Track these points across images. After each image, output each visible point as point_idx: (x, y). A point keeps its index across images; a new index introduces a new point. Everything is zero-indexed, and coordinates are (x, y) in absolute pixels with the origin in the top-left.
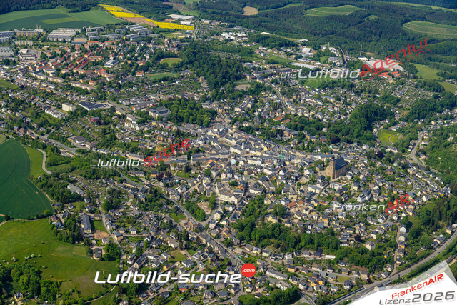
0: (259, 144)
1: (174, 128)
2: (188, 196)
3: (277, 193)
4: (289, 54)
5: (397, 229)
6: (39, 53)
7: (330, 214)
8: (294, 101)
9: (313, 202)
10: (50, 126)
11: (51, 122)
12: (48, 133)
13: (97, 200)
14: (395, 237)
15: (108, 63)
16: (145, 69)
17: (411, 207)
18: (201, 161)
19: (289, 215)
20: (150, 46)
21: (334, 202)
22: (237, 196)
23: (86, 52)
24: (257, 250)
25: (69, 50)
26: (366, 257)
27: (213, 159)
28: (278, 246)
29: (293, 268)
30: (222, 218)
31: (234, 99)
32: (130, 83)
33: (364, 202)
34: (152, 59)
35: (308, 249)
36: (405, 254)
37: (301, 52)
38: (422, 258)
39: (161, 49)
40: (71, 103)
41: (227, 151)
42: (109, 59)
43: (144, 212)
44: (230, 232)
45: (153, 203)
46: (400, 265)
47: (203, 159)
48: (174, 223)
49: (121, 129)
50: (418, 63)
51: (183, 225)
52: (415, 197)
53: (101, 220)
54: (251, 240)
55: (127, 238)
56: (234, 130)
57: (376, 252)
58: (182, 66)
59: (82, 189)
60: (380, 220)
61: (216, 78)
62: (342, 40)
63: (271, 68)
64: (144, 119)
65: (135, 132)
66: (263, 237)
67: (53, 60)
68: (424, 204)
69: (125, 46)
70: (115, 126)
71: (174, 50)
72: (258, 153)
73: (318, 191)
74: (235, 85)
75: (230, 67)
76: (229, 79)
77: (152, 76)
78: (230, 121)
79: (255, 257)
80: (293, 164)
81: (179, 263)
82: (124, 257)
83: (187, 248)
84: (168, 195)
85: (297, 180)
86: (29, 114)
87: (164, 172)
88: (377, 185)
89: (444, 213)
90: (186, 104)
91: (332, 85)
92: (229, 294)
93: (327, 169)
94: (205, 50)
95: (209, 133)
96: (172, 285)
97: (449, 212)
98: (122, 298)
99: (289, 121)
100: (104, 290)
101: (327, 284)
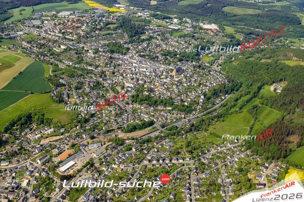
1: (110, 55)
2: (113, 84)
3: (150, 83)
4: (167, 22)
6: (53, 23)
7: (172, 91)
8: (166, 43)
9: (165, 86)
10: (55, 55)
11: (56, 53)
12: (54, 58)
13: (72, 86)
15: (84, 27)
17: (208, 87)
18: (119, 70)
19: (154, 91)
20: (104, 19)
21: (174, 86)
22: (133, 84)
23: (74, 22)
24: (139, 106)
25: (66, 22)
26: (184, 108)
27: (125, 68)
28: (148, 104)
29: (153, 113)
31: (139, 43)
32: (92, 36)
33: (187, 86)
34: (104, 25)
35: (160, 105)
36: (202, 107)
37: (173, 21)
38: (209, 109)
39: (108, 20)
40: (65, 45)
42: (84, 25)
43: (92, 91)
44: (128, 99)
45: (96, 87)
46: (199, 111)
47: (121, 69)
48: (104, 95)
49: (86, 56)
50: (227, 26)
51: (108, 96)
52: (211, 83)
53: (72, 94)
54: (137, 102)
55: (83, 101)
56: (136, 56)
57: (189, 106)
58: (117, 28)
59: (66, 81)
60: (193, 93)
61: (131, 33)
62: (194, 15)
63: (158, 29)
64: (96, 52)
65: (92, 57)
66: (141, 100)
67: (59, 26)
68: (214, 86)
69: (92, 19)
70: (83, 55)
71: (114, 21)
72: (145, 66)
73: (168, 81)
74: (140, 37)
75: (139, 28)
76: (138, 34)
77: (102, 33)
78: (135, 52)
79: (138, 109)
81: (104, 111)
83: (109, 105)
84: (104, 84)
85: (160, 77)
86: (46, 50)
87: (103, 74)
89: (222, 90)
90: (116, 45)
91: (185, 36)
92: (124, 123)
93: (173, 72)
94: (129, 21)
95: (125, 58)
96: (100, 120)
97: (224, 90)
98: (79, 125)
99: (162, 52)
100: (71, 121)
101: (166, 119)
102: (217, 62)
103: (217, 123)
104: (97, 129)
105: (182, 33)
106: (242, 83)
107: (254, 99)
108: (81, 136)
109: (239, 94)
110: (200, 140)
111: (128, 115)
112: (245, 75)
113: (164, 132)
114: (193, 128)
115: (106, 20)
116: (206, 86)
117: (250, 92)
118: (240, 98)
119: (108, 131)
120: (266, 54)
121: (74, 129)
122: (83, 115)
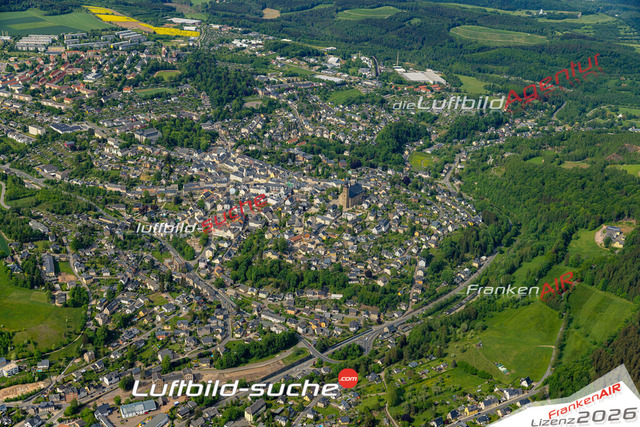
0: (264, 171)
1: (165, 153)
3: (281, 226)
4: (312, 65)
5: (416, 263)
6: (4, 65)
7: (339, 248)
8: (313, 120)
9: (321, 235)
10: (13, 153)
11: (15, 148)
12: (10, 161)
13: (64, 239)
14: (413, 272)
15: (89, 77)
16: (135, 84)
18: (194, 191)
19: (292, 250)
20: (143, 56)
22: (233, 231)
23: (63, 63)
24: (252, 290)
25: (41, 62)
26: (377, 295)
27: (209, 188)
28: (277, 285)
29: (293, 309)
30: (215, 255)
31: (241, 118)
32: (114, 100)
34: (145, 72)
35: (312, 288)
36: (423, 290)
37: (326, 62)
38: (441, 295)
39: (156, 59)
40: (40, 125)
41: (225, 179)
42: (90, 72)
43: (121, 251)
44: (223, 271)
45: (133, 240)
46: (416, 303)
47: (197, 189)
48: (156, 263)
49: (100, 155)
50: (465, 75)
53: (68, 261)
54: (246, 279)
55: (98, 280)
56: (238, 155)
57: (388, 289)
58: (180, 81)
59: (48, 226)
60: (397, 254)
61: (220, 94)
62: (379, 47)
63: (289, 81)
64: (128, 143)
65: (116, 159)
66: (260, 276)
67: (20, 74)
68: (449, 235)
69: (112, 57)
70: (92, 151)
71: (172, 61)
72: (263, 181)
73: (328, 223)
74: (244, 102)
75: (239, 80)
76: (237, 95)
77: (142, 92)
78: (233, 144)
79: (251, 299)
80: (303, 192)
81: (158, 307)
82: (93, 303)
83: (169, 290)
87: (149, 205)
88: (397, 214)
89: (471, 244)
90: (182, 125)
91: (360, 101)
92: (215, 340)
93: (340, 197)
94: (210, 60)
95: (206, 159)
96: (149, 333)
97: (477, 243)
98: (88, 349)
99: (304, 144)
100: (66, 340)
101: (330, 326)
102: (450, 168)
103: (469, 336)
104: (141, 360)
105: (353, 94)
106: (520, 225)
107: (555, 267)
108: (97, 381)
109: (517, 254)
110: (429, 383)
111: (226, 317)
112: (526, 203)
113: (328, 364)
114: (406, 351)
115: (148, 59)
116: (430, 233)
117: (543, 249)
118: (520, 266)
119: (173, 366)
120: (572, 146)
121: (77, 361)
122: (100, 322)
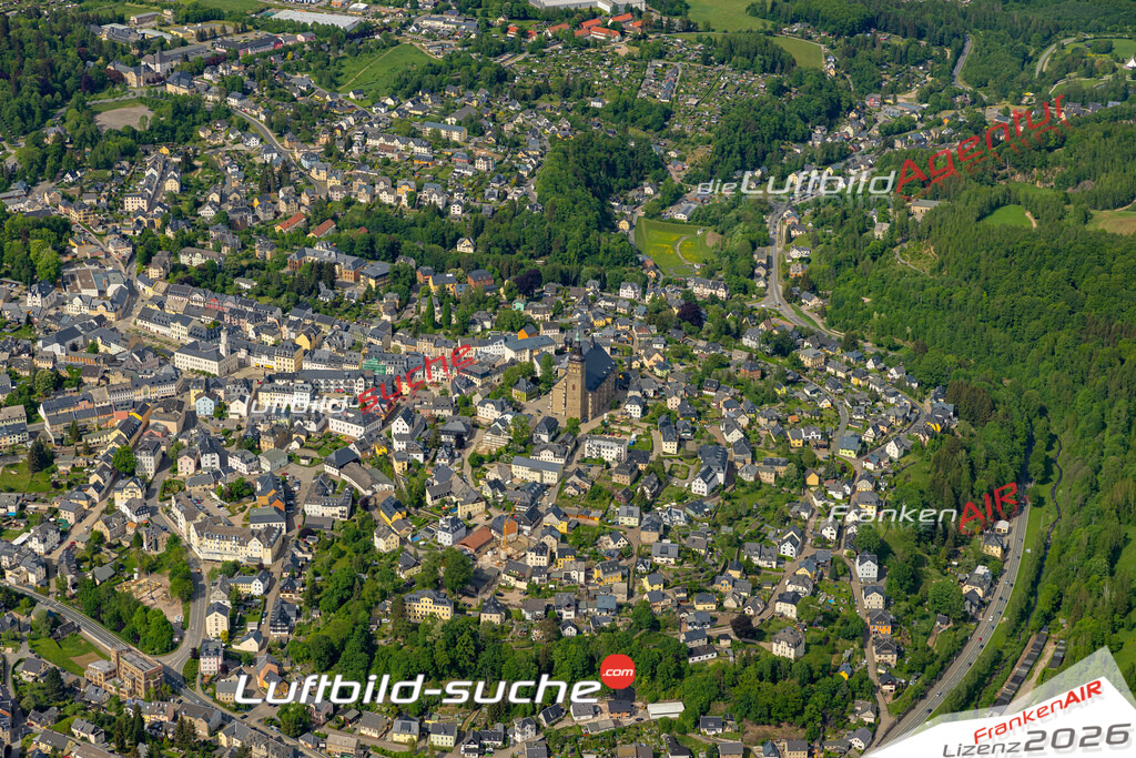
0: (272, 329)
2: (78, 563)
3: (410, 504)
5: (849, 572)
7: (622, 555)
8: (329, 150)
9: (550, 519)
14: (852, 601)
17: (862, 485)
18: (82, 422)
21: (618, 508)
22: (265, 538)
30: (236, 627)
31: (109, 166)
33: (715, 493)
41: (166, 369)
47: (88, 413)
51: (100, 680)
56: (163, 286)
60: (788, 550)
68: (898, 470)
73: (551, 478)
74: (94, 113)
76: (66, 93)
78: (126, 251)
80: (426, 388)
85: (461, 445)
88: (733, 424)
95: (74, 309)
99: (329, 227)
105: (405, 61)
